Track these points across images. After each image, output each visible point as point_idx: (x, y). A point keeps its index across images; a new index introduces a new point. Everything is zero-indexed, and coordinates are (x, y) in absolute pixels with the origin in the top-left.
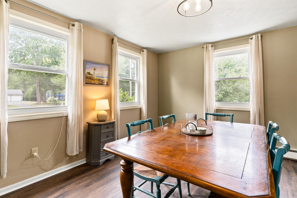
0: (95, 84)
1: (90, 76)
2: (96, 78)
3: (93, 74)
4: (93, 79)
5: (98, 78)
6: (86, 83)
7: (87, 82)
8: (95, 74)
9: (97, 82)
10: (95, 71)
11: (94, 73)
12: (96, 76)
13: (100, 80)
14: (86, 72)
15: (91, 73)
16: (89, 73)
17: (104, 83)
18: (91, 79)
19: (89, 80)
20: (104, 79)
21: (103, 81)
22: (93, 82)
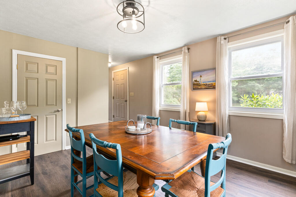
0: (201, 89)
1: (197, 82)
2: (202, 83)
3: (199, 81)
4: (199, 85)
5: (205, 83)
6: (194, 89)
7: (194, 88)
8: (202, 81)
9: (203, 87)
10: (201, 78)
11: (200, 79)
12: (202, 82)
13: (206, 84)
14: (193, 81)
15: (198, 80)
16: (196, 81)
17: (211, 86)
18: (198, 85)
19: (196, 86)
20: (211, 83)
21: (209, 85)
22: (199, 88)
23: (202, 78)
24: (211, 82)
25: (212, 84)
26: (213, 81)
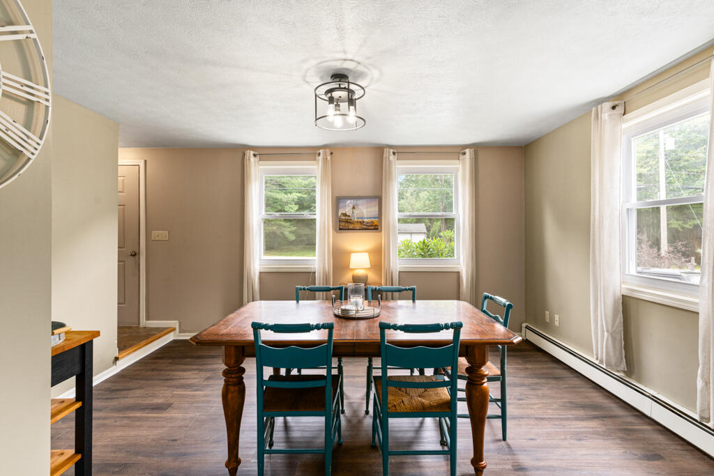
0: (355, 229)
1: (347, 218)
2: (356, 220)
4: (350, 223)
5: (360, 220)
6: (340, 229)
7: (341, 227)
9: (358, 226)
13: (363, 222)
14: (340, 214)
16: (345, 215)
17: (372, 226)
18: (347, 222)
19: (344, 224)
20: (371, 220)
21: (368, 223)
22: (351, 227)
23: (356, 212)
24: (371, 218)
25: (372, 222)
26: (374, 218)
